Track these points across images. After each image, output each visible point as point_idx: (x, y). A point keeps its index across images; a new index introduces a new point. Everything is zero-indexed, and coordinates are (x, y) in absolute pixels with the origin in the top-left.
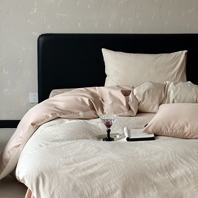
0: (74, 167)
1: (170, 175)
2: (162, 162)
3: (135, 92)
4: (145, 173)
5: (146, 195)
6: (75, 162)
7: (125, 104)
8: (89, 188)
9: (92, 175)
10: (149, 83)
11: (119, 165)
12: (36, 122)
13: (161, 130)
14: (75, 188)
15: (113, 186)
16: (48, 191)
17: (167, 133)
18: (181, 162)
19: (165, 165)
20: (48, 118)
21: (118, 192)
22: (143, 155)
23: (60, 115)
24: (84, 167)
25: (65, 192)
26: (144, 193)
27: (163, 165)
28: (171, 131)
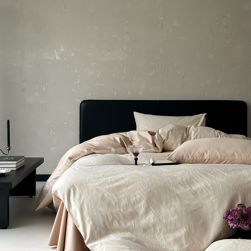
0: (103, 180)
1: (191, 188)
2: (183, 177)
3: (160, 132)
4: (168, 185)
5: (169, 205)
6: (104, 176)
7: (151, 142)
8: (116, 198)
9: (119, 187)
10: (172, 124)
11: (144, 179)
12: (73, 156)
13: (183, 157)
14: (103, 198)
15: (138, 197)
16: (78, 201)
17: (188, 160)
18: (201, 177)
19: (187, 179)
20: (83, 153)
21: (143, 202)
22: (166, 172)
23: (94, 150)
24: (112, 180)
25: (93, 201)
26: (167, 203)
27: (184, 179)
28: (192, 158)
